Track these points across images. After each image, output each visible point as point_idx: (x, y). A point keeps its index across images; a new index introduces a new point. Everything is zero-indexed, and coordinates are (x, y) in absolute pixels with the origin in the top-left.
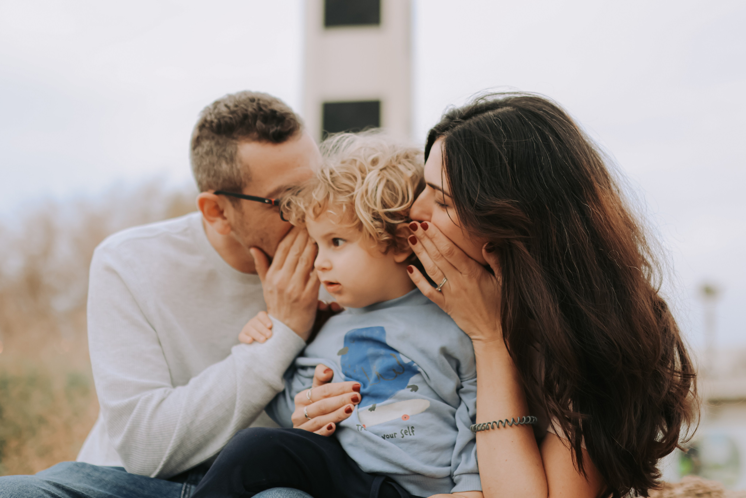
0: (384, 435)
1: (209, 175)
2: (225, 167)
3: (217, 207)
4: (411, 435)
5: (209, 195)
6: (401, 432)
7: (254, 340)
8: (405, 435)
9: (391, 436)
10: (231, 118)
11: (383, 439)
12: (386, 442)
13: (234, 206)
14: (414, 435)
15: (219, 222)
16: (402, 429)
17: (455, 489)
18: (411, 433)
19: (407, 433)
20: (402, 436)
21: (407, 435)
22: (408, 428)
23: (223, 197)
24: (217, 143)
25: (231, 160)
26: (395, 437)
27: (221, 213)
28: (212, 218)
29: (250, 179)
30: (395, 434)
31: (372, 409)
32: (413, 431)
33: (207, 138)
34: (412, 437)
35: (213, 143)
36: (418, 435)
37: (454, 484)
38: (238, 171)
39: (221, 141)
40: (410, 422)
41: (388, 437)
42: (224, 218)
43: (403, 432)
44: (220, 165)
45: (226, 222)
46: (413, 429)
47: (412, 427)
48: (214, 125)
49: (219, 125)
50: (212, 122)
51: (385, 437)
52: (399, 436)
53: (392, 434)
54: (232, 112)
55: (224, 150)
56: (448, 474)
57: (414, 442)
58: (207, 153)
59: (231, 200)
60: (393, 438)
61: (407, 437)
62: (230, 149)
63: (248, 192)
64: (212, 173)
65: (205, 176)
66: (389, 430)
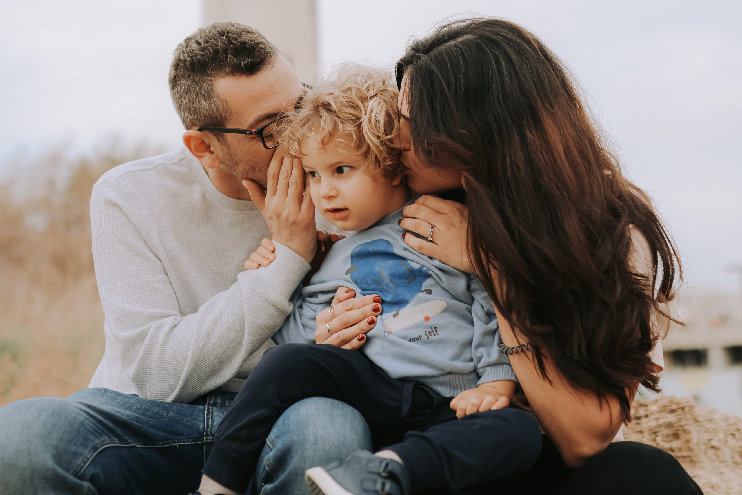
0: (410, 339)
1: (190, 113)
2: (203, 104)
3: (203, 142)
4: (435, 335)
5: (194, 132)
6: (426, 334)
7: (259, 265)
8: (430, 336)
9: (417, 339)
10: (202, 55)
11: (410, 342)
12: (412, 344)
13: (219, 140)
14: (438, 334)
15: (207, 157)
16: (425, 331)
17: (480, 382)
18: (435, 333)
19: (431, 334)
20: (427, 337)
21: (432, 335)
22: (432, 328)
23: (208, 133)
24: (194, 81)
25: (209, 96)
26: (421, 339)
27: (208, 148)
28: (200, 154)
29: (230, 113)
30: (420, 336)
31: (395, 316)
32: (436, 331)
33: (183, 76)
34: (437, 337)
35: (189, 82)
36: (442, 335)
37: (479, 377)
38: (217, 106)
39: (197, 79)
40: (432, 323)
41: (414, 340)
42: (212, 153)
43: (427, 333)
44: (199, 102)
45: (214, 156)
46: (436, 329)
47: (436, 328)
48: (187, 63)
49: (192, 64)
50: (185, 61)
51: (412, 341)
52: (424, 337)
53: (418, 337)
54: (203, 49)
55: (201, 88)
56: (473, 369)
57: (439, 342)
58: (185, 92)
59: (215, 135)
60: (418, 341)
61: (433, 338)
62: (205, 86)
63: (230, 126)
64: (193, 111)
65: (187, 114)
66: (414, 334)
